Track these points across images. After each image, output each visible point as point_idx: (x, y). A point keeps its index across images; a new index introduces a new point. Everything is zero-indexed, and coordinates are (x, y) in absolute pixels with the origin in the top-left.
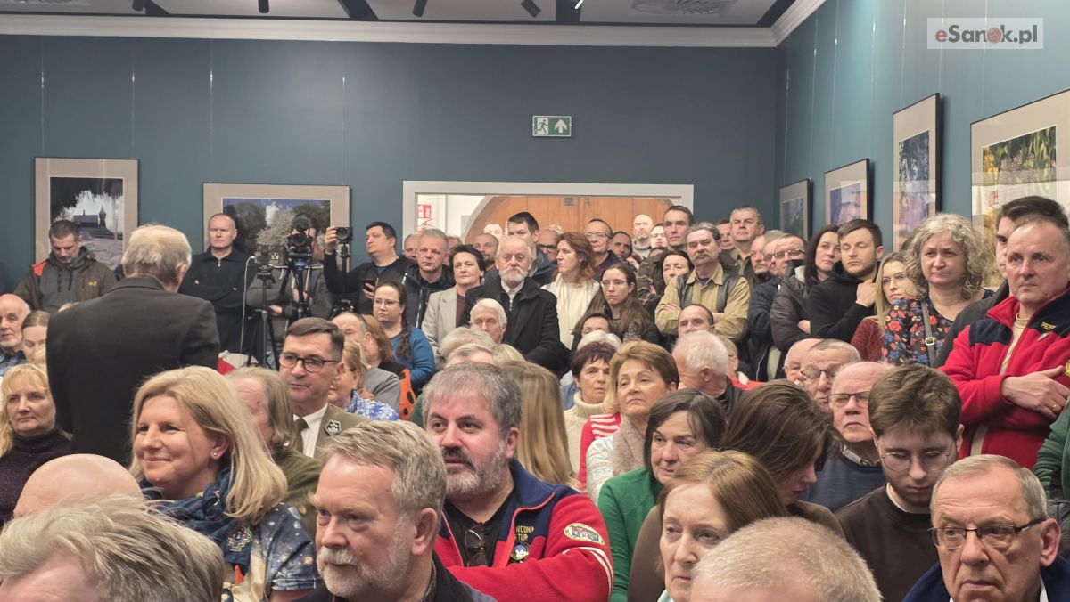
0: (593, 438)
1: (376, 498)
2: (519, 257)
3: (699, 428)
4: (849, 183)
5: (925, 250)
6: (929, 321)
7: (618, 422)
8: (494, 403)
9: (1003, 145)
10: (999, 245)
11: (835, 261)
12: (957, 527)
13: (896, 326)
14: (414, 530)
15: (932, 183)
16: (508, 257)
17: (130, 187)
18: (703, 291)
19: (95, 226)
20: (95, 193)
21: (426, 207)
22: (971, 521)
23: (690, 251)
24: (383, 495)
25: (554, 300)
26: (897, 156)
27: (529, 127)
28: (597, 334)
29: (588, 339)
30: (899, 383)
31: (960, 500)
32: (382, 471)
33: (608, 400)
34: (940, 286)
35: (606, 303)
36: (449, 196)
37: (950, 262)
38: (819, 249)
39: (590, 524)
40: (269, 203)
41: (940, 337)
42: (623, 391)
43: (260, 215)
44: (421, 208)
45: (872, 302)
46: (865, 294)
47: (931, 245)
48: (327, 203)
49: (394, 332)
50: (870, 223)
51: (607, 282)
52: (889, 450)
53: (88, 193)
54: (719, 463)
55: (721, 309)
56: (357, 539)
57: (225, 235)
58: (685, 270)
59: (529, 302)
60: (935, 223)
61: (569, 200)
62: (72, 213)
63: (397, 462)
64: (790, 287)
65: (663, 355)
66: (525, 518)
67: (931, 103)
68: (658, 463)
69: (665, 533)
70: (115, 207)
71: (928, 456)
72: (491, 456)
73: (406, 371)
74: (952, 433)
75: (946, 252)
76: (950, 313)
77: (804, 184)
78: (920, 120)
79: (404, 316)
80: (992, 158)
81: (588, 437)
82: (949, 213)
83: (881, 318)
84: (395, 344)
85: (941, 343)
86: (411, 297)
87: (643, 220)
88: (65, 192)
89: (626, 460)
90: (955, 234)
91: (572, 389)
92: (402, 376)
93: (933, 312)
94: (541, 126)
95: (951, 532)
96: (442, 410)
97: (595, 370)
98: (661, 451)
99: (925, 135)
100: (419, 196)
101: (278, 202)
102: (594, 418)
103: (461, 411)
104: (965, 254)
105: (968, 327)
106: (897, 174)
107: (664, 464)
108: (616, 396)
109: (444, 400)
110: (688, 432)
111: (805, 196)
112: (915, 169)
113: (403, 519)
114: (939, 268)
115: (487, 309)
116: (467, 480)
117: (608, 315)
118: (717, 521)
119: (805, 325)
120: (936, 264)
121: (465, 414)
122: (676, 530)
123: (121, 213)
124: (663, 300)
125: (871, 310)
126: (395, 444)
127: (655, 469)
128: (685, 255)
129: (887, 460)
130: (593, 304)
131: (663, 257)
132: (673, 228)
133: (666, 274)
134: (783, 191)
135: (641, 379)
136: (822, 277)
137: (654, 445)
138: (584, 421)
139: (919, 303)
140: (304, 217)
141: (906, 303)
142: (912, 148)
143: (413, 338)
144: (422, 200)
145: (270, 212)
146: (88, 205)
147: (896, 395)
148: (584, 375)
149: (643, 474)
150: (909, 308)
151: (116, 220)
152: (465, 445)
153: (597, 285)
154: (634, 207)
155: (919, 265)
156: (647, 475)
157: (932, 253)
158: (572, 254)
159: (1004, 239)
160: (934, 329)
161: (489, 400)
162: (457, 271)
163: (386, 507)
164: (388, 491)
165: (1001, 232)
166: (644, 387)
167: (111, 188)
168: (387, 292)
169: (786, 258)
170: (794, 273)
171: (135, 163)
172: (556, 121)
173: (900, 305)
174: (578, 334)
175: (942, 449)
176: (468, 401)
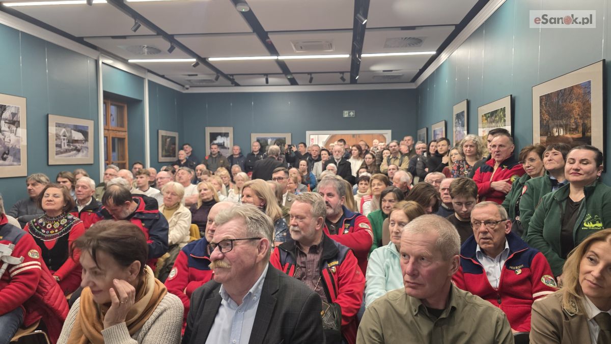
0: (364, 202)
1: (306, 213)
2: (339, 152)
3: (396, 197)
4: (438, 128)
5: (464, 145)
6: (466, 166)
7: (371, 198)
8: (337, 189)
9: (488, 113)
10: (488, 143)
11: (435, 150)
12: (478, 222)
13: (456, 168)
14: (317, 223)
15: (466, 128)
16: (336, 152)
17: (231, 135)
18: (394, 161)
19: (221, 146)
20: (222, 136)
21: (312, 139)
22: (483, 220)
23: (390, 149)
24: (308, 212)
25: (350, 164)
26: (454, 119)
27: (342, 113)
28: (364, 173)
29: (360, 175)
30: (459, 183)
31: (480, 214)
32: (308, 205)
33: (369, 191)
34: (469, 156)
35: (366, 165)
36: (320, 136)
37: (472, 149)
38: (430, 147)
39: (367, 223)
40: (269, 138)
41: (469, 171)
42: (373, 188)
43: (266, 142)
45: (447, 162)
46: (445, 160)
47: (466, 144)
48: (285, 138)
49: (305, 174)
50: (446, 139)
51: (367, 158)
52: (456, 203)
53: (220, 137)
54: (406, 204)
55: (400, 166)
56: (301, 224)
57: (257, 147)
58: (389, 154)
59: (343, 164)
60: (467, 138)
61: (354, 135)
63: (312, 203)
64: (422, 158)
65: (385, 177)
66: (347, 222)
67: (466, 102)
68: (384, 208)
69: (390, 224)
70: (227, 140)
71: (468, 204)
72: (337, 204)
73: (309, 185)
74: (475, 197)
75: (471, 146)
76: (472, 164)
77: (425, 129)
78: (462, 107)
79: (308, 169)
80: (485, 118)
81: (363, 202)
82: (472, 134)
83: (450, 167)
84: (306, 177)
85: (469, 173)
86: (310, 164)
87: (376, 141)
88: (214, 136)
89: (374, 207)
90: (474, 140)
91: (357, 189)
92: (308, 186)
93: (467, 164)
94: (346, 114)
95: (476, 224)
96: (323, 191)
97: (362, 184)
98: (384, 204)
99: (463, 112)
101: (271, 138)
102: (364, 197)
103: (328, 191)
104: (477, 146)
105: (479, 168)
106: (454, 124)
107: (386, 208)
108: (371, 190)
109: (323, 188)
110: (393, 198)
111: (425, 132)
112: (460, 122)
113: (313, 219)
114: (469, 151)
115: (331, 167)
116: (330, 211)
117: (367, 168)
118: (405, 220)
119: (427, 170)
120: (468, 149)
121: (329, 192)
122: (393, 224)
123: (229, 142)
124: (382, 163)
125: (447, 164)
126: (312, 198)
127: (383, 209)
128: (389, 150)
129: (455, 205)
130: (362, 165)
131: (382, 151)
133: (383, 156)
134: (418, 131)
135: (379, 184)
136: (432, 156)
137: (383, 202)
138: (361, 198)
139: (463, 161)
141: (458, 162)
142: (459, 116)
143: (310, 175)
144: (312, 137)
145: (269, 141)
146: (220, 140)
147: (457, 186)
148: (360, 185)
149: (380, 211)
150: (459, 163)
151: (227, 145)
152: (329, 201)
153: (363, 160)
154: (373, 137)
155: (463, 150)
156: (381, 212)
157: (467, 146)
158: (357, 151)
159: (490, 141)
160: (467, 169)
161: (336, 188)
162: (322, 156)
163: (309, 215)
164: (309, 211)
165: (489, 139)
166: (380, 187)
167: (226, 135)
168: (303, 162)
169: (421, 150)
170: (423, 154)
171: (232, 128)
172: (350, 112)
173: (457, 162)
174: (358, 173)
175: (472, 202)
176: (329, 189)
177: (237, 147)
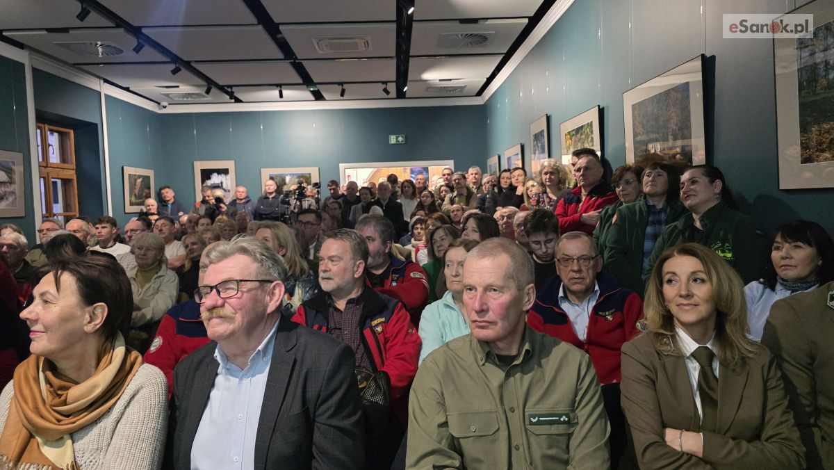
0: (419, 251)
5: (543, 173)
6: (547, 200)
8: (380, 232)
9: (573, 131)
11: (508, 183)
12: (570, 258)
13: (535, 203)
14: (356, 269)
15: (546, 151)
17: (232, 172)
20: (218, 174)
21: (348, 174)
22: (574, 256)
25: (402, 205)
26: (532, 141)
27: (388, 140)
30: (535, 217)
34: (550, 186)
35: (422, 205)
37: (553, 177)
38: (501, 180)
39: (420, 272)
40: (287, 175)
41: (551, 206)
43: (284, 180)
44: (346, 177)
45: (522, 194)
46: (519, 191)
47: (545, 170)
48: (310, 174)
51: (423, 197)
52: (533, 242)
53: (216, 174)
56: (334, 269)
57: (272, 187)
59: (391, 206)
60: (548, 162)
62: (209, 183)
66: (395, 272)
67: (544, 119)
70: (226, 179)
71: (547, 243)
72: (379, 251)
74: (556, 233)
75: (551, 173)
76: (554, 196)
77: (497, 157)
78: (540, 125)
80: (568, 136)
81: (417, 252)
82: (552, 158)
83: (527, 204)
88: (206, 174)
90: (554, 165)
93: (548, 197)
94: (393, 139)
95: (566, 260)
99: (543, 131)
100: (346, 170)
101: (291, 175)
102: (419, 245)
104: (558, 173)
105: (562, 199)
111: (497, 161)
112: (539, 145)
113: (351, 263)
114: (549, 179)
121: (369, 236)
122: (450, 266)
123: (229, 181)
124: (444, 203)
125: (522, 196)
132: (446, 176)
134: (488, 160)
136: (504, 190)
139: (543, 194)
140: (301, 179)
141: (538, 195)
142: (537, 137)
144: (347, 172)
145: (288, 179)
146: (216, 179)
147: (533, 221)
148: (414, 231)
151: (227, 185)
155: (542, 179)
157: (546, 174)
159: (574, 165)
160: (549, 203)
161: (377, 230)
162: (362, 197)
165: (572, 162)
167: (225, 172)
170: (493, 189)
171: (233, 162)
172: (398, 137)
173: (535, 195)
175: (552, 239)
177: (242, 189)
